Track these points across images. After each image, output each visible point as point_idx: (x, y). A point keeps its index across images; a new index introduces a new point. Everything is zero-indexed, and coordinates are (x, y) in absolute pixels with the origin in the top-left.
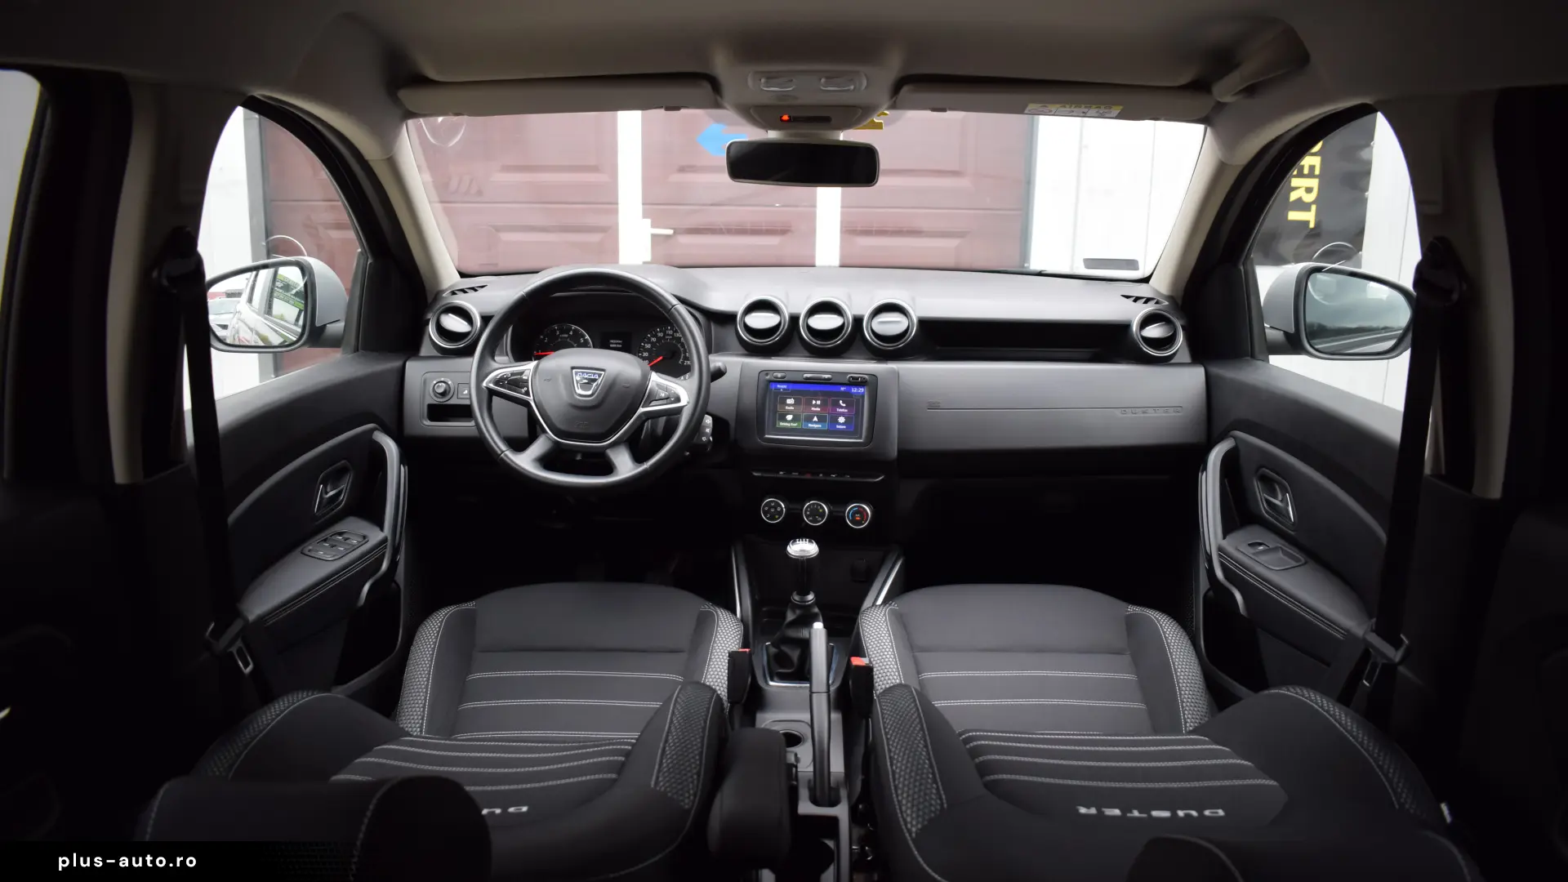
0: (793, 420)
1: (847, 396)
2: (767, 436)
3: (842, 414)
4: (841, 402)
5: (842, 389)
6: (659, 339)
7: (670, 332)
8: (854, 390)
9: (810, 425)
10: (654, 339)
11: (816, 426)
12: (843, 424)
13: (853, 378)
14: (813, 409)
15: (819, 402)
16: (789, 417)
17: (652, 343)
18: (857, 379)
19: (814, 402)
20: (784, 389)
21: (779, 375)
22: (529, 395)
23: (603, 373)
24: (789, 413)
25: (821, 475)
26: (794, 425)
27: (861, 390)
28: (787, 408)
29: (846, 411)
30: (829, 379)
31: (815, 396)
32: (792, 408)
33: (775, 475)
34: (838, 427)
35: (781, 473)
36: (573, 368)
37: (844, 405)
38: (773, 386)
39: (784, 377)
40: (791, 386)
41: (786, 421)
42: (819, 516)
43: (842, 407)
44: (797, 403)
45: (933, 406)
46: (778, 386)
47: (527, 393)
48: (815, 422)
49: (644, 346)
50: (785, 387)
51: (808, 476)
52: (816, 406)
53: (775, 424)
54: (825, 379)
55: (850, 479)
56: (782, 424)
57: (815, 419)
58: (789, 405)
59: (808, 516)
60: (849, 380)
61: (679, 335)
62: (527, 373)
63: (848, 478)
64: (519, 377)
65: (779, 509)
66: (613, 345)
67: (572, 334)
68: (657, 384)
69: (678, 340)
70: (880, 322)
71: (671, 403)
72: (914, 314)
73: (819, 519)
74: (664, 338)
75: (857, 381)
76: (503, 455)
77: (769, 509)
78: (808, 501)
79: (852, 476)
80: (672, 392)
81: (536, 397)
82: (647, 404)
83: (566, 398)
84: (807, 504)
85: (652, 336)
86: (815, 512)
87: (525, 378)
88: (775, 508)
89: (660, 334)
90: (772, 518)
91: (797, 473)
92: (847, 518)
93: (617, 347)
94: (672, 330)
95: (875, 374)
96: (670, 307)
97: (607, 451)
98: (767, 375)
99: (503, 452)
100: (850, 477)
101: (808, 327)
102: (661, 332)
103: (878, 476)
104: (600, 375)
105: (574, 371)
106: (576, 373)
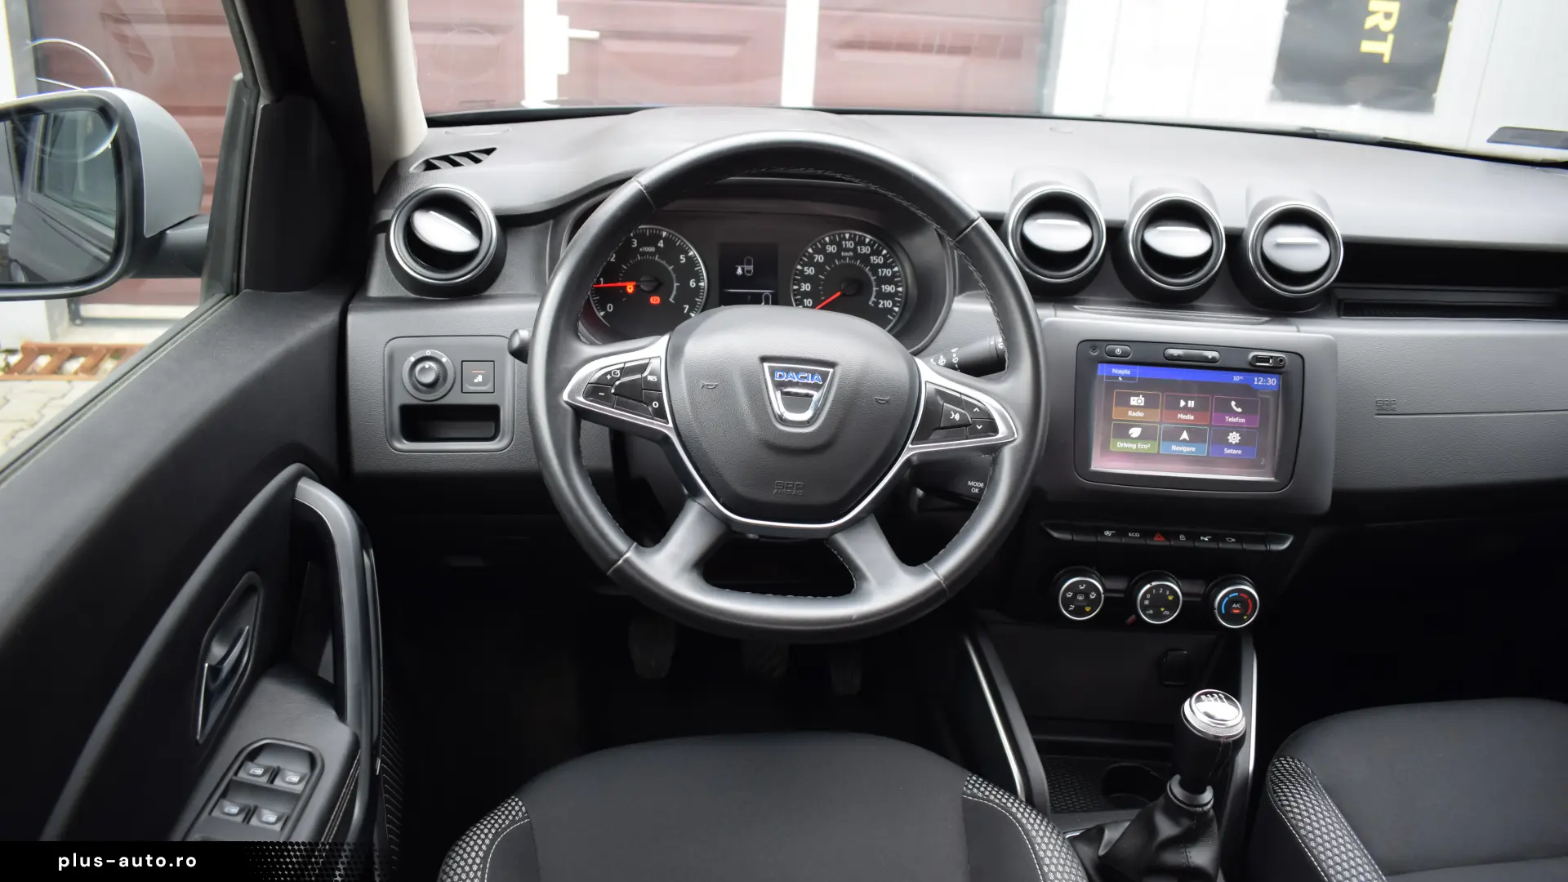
0: (1141, 438)
1: (1246, 394)
2: (1094, 468)
3: (1235, 427)
4: (1233, 403)
5: (1237, 378)
6: (829, 258)
7: (850, 245)
8: (1259, 381)
9: (1174, 448)
10: (820, 258)
11: (1185, 449)
12: (1236, 446)
13: (1259, 359)
14: (1181, 416)
15: (1191, 404)
16: (1135, 432)
17: (817, 265)
18: (1266, 360)
19: (1182, 403)
20: (1124, 377)
21: (1118, 351)
22: (664, 417)
23: (831, 370)
24: (1135, 423)
25: (1182, 537)
26: (1145, 447)
27: (1272, 381)
28: (1130, 413)
29: (1243, 420)
30: (1214, 360)
31: (1186, 390)
32: (1140, 414)
33: (1091, 539)
34: (1227, 451)
35: (1108, 533)
36: (764, 359)
37: (1239, 410)
38: (1102, 370)
39: (1125, 354)
40: (1138, 371)
41: (1125, 436)
42: (1166, 609)
43: (1236, 414)
44: (1150, 404)
45: (1384, 409)
46: (1115, 371)
47: (660, 414)
48: (1184, 440)
49: (802, 271)
50: (1126, 372)
51: (1158, 541)
52: (1186, 410)
53: (1107, 442)
54: (1206, 359)
55: (1238, 546)
56: (1122, 445)
57: (1185, 436)
58: (1136, 408)
59: (1145, 608)
60: (1251, 364)
61: (866, 250)
62: (655, 364)
63: (1231, 544)
64: (638, 376)
65: (1093, 596)
66: (743, 269)
67: (662, 245)
68: (939, 392)
69: (865, 259)
70: (1279, 245)
71: (976, 434)
72: (1340, 229)
73: (1167, 613)
74: (838, 255)
75: (1267, 364)
76: (620, 562)
77: (1075, 595)
78: (1150, 582)
79: (1239, 540)
80: (977, 409)
81: (681, 427)
82: (922, 437)
83: (752, 426)
84: (1148, 586)
85: (817, 251)
86: (1159, 601)
87: (650, 378)
88: (1086, 594)
89: (831, 249)
90: (1079, 611)
91: (1137, 535)
92: (1216, 611)
93: (749, 272)
94: (854, 240)
95: (1299, 352)
96: (964, 225)
97: (841, 539)
98: (1094, 348)
99: (621, 555)
100: (1236, 542)
101: (1147, 251)
102: (831, 243)
103: (1282, 541)
104: (824, 376)
105: (766, 365)
106: (772, 372)
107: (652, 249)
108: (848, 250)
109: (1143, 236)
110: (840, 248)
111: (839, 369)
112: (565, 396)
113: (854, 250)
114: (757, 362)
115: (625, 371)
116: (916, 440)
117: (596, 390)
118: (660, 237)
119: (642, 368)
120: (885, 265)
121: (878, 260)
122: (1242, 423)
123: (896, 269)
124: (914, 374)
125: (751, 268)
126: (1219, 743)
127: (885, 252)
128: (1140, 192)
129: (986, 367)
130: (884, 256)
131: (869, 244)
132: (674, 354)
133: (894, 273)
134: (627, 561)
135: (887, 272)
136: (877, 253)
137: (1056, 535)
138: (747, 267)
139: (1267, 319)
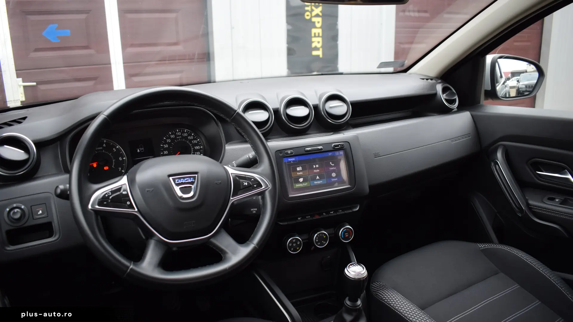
0: (303, 182)
1: (334, 159)
2: (290, 196)
3: (333, 171)
4: (331, 163)
5: (330, 154)
6: (173, 140)
7: (179, 134)
8: (337, 153)
9: (315, 183)
10: (169, 141)
11: (319, 182)
12: (335, 178)
13: (335, 146)
14: (315, 171)
15: (317, 166)
16: (301, 180)
17: (168, 143)
18: (338, 146)
19: (314, 166)
20: (293, 161)
21: (289, 152)
22: (133, 208)
23: (196, 175)
24: (300, 177)
25: (324, 214)
26: (305, 184)
27: (341, 153)
28: (298, 173)
30: (321, 149)
31: (314, 162)
32: (301, 173)
33: (294, 222)
34: (333, 180)
35: (299, 219)
36: (170, 176)
37: (333, 165)
38: (285, 160)
39: (291, 153)
40: (297, 158)
41: (299, 182)
42: (324, 241)
43: (332, 166)
44: (304, 169)
45: (377, 155)
46: (289, 160)
47: (131, 206)
48: (318, 179)
49: (163, 147)
50: (293, 159)
51: (317, 217)
52: (316, 168)
53: (292, 186)
54: (319, 149)
55: (343, 213)
56: (298, 185)
57: (318, 178)
58: (299, 171)
59: (317, 243)
60: (333, 148)
61: (186, 135)
62: (124, 187)
63: (340, 212)
64: (119, 193)
65: (299, 243)
66: (140, 150)
67: (105, 146)
68: (237, 176)
69: (186, 138)
70: (331, 107)
71: (254, 188)
72: (348, 99)
73: (325, 242)
74: (175, 138)
75: (338, 147)
76: (129, 270)
77: (292, 245)
78: (317, 233)
79: (343, 210)
80: (252, 179)
81: (141, 210)
82: (235, 194)
83: (171, 203)
84: (316, 235)
85: (167, 138)
86: (321, 239)
87: (124, 193)
88: (296, 242)
89: (172, 136)
90: (295, 250)
91: (309, 217)
92: (340, 237)
93: (142, 150)
94: (180, 132)
95: (348, 141)
96: (233, 113)
97: (213, 240)
98: (281, 153)
99: (128, 267)
100: (342, 211)
101: (289, 117)
102: (172, 134)
103: (356, 207)
104: (194, 178)
105: (171, 178)
106: (174, 180)
107: (101, 148)
108: (179, 136)
109: (286, 112)
110: (176, 136)
111: (199, 175)
112: (90, 207)
113: (181, 135)
114: (167, 177)
115: (113, 192)
116: (233, 196)
117: (103, 201)
118: (104, 143)
119: (119, 189)
120: (194, 139)
121: (192, 138)
122: (335, 169)
123: (198, 140)
124: (227, 172)
125: (143, 149)
126: (361, 280)
127: (193, 134)
128: (280, 98)
129: (251, 164)
130: (193, 136)
131: (186, 132)
132: (131, 182)
133: (198, 141)
134: (132, 269)
135: (195, 142)
136: (190, 135)
137: (281, 224)
138: (141, 149)
139: (332, 133)
